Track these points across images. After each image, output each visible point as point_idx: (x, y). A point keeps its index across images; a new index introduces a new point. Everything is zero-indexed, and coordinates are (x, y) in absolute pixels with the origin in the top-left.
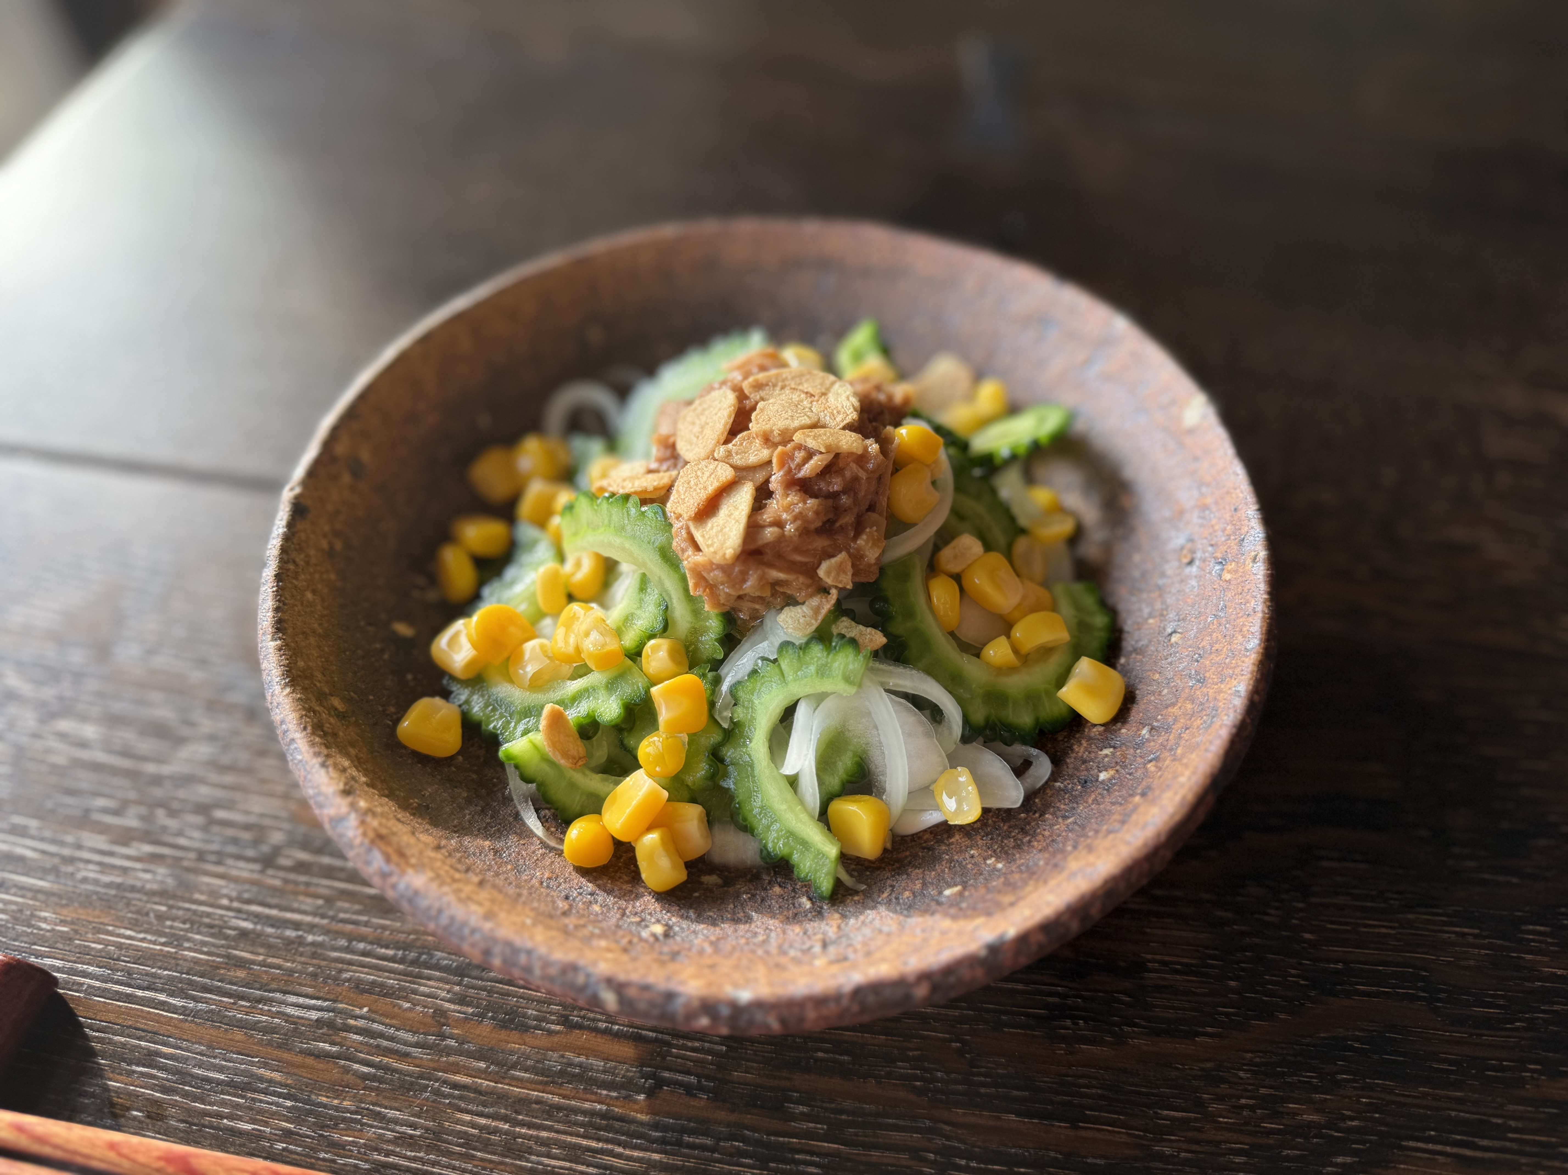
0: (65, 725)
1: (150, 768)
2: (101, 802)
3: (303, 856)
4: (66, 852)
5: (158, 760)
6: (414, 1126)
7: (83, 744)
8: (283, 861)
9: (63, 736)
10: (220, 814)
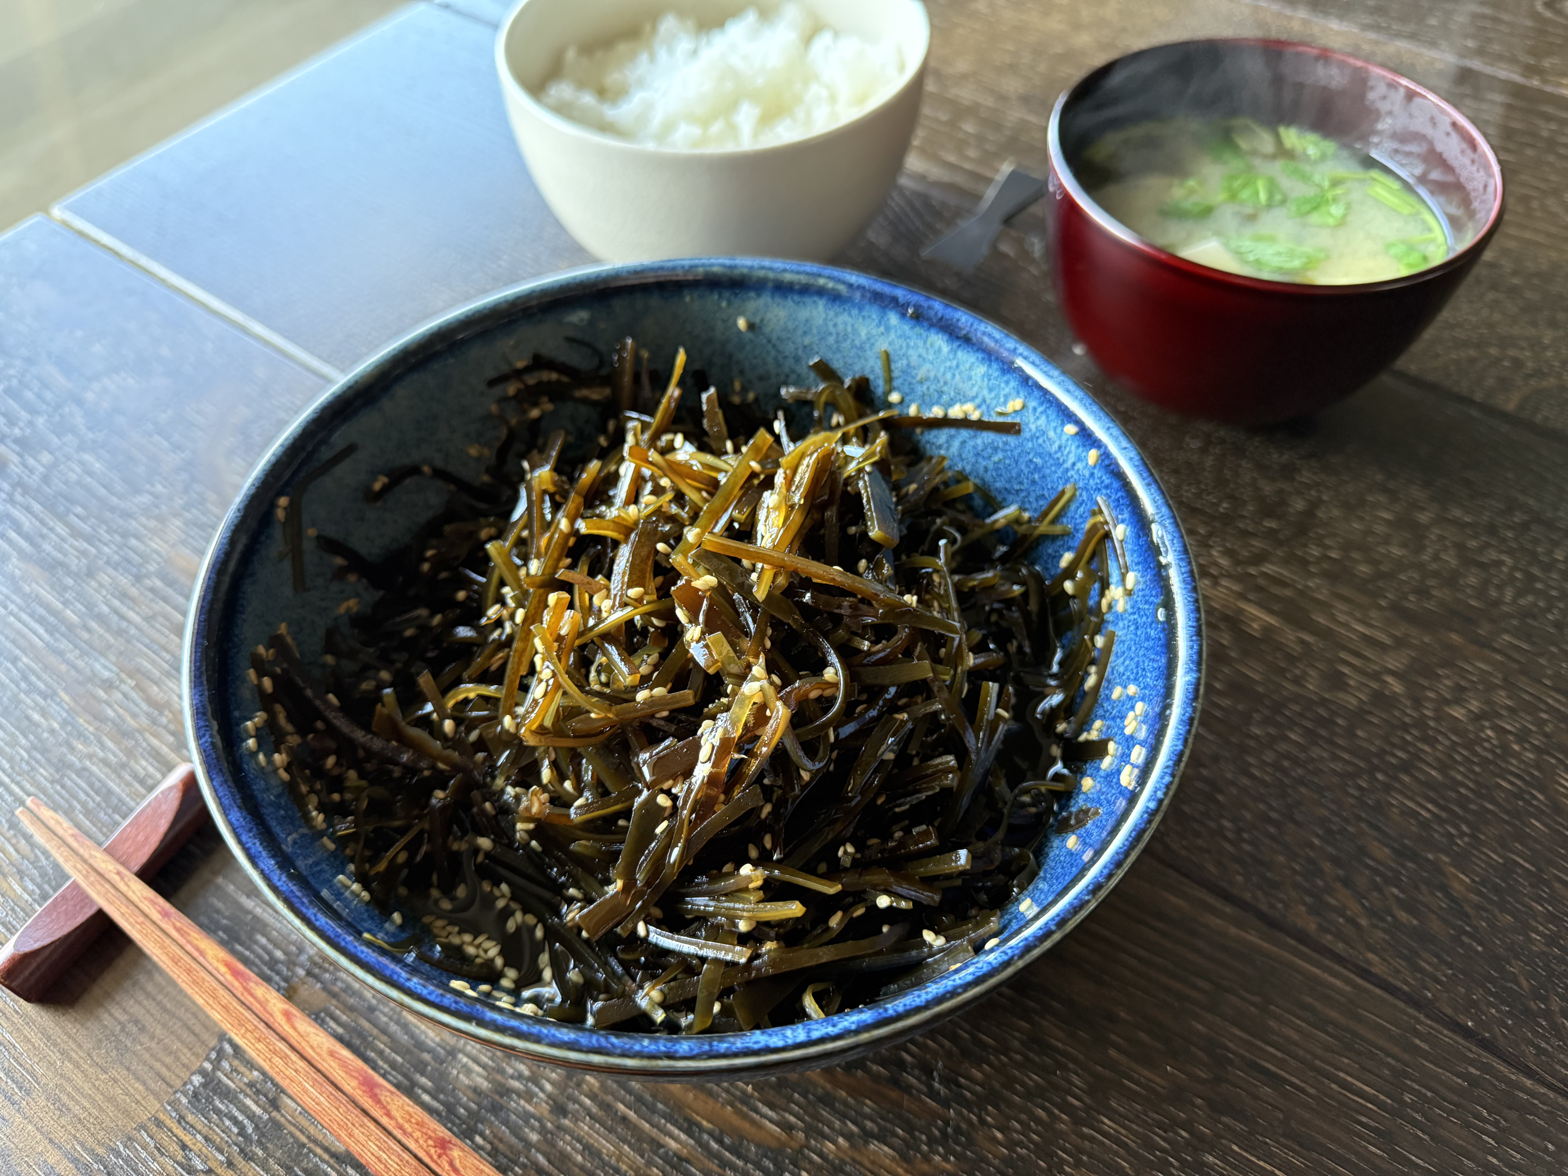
0: (88, 457)
1: (115, 501)
2: (79, 510)
3: (158, 583)
4: (45, 531)
5: (120, 497)
6: (115, 755)
7: (90, 473)
8: (148, 582)
9: (82, 463)
10: (133, 542)
